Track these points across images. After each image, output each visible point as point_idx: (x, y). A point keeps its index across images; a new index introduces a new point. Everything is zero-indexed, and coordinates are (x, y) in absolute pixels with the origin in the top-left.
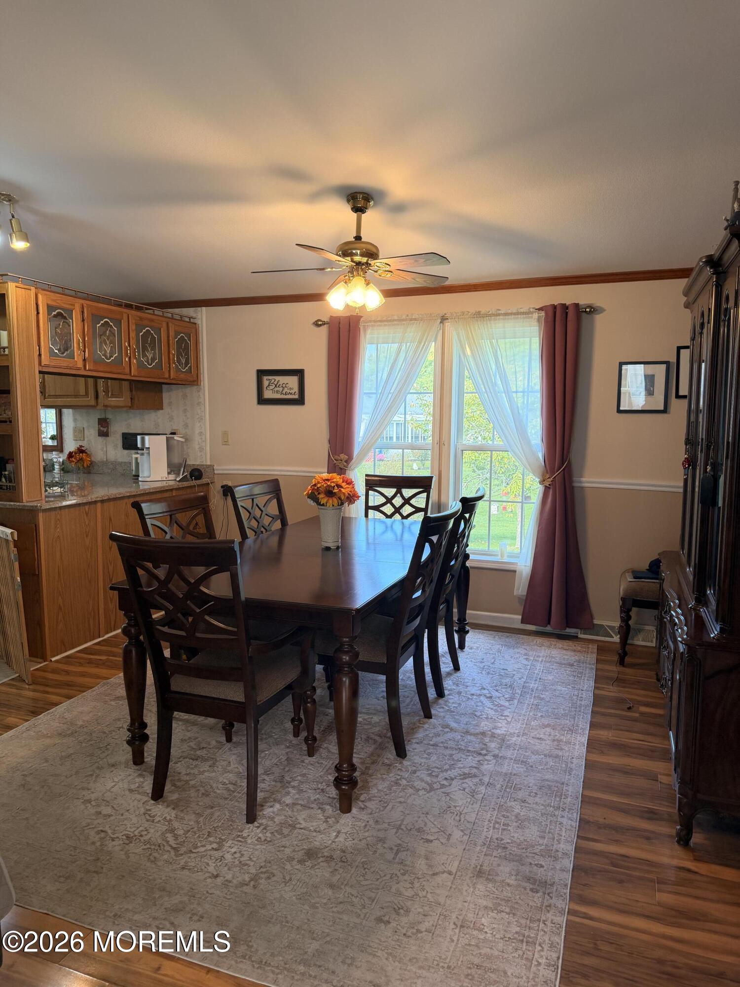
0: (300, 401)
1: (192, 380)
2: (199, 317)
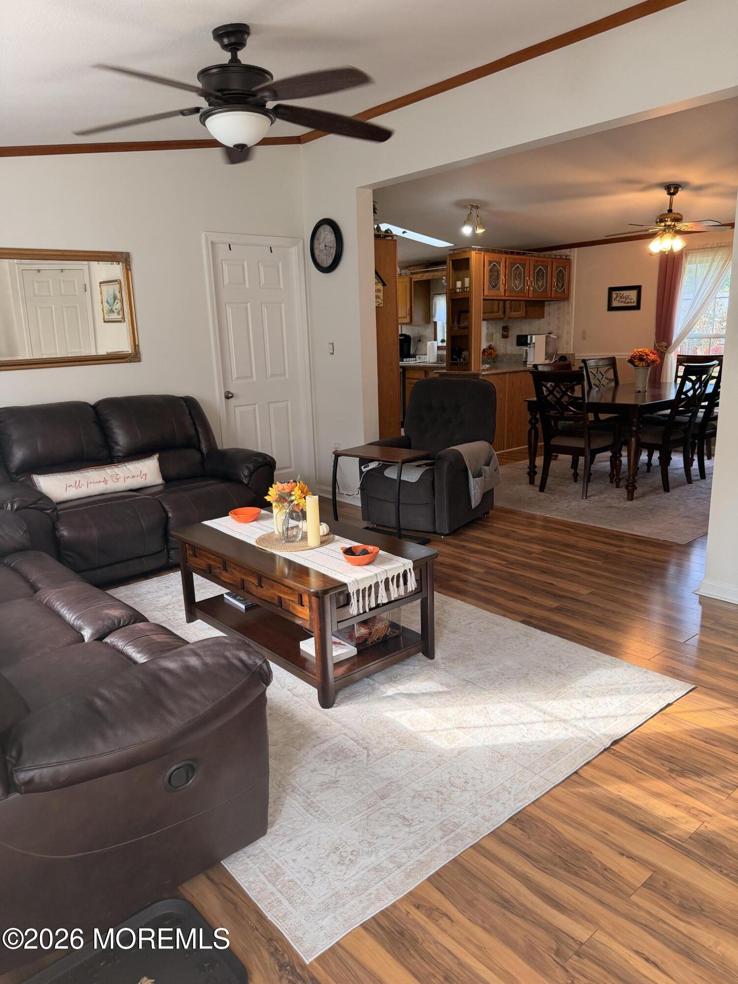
0: (637, 307)
1: (564, 297)
2: (573, 255)
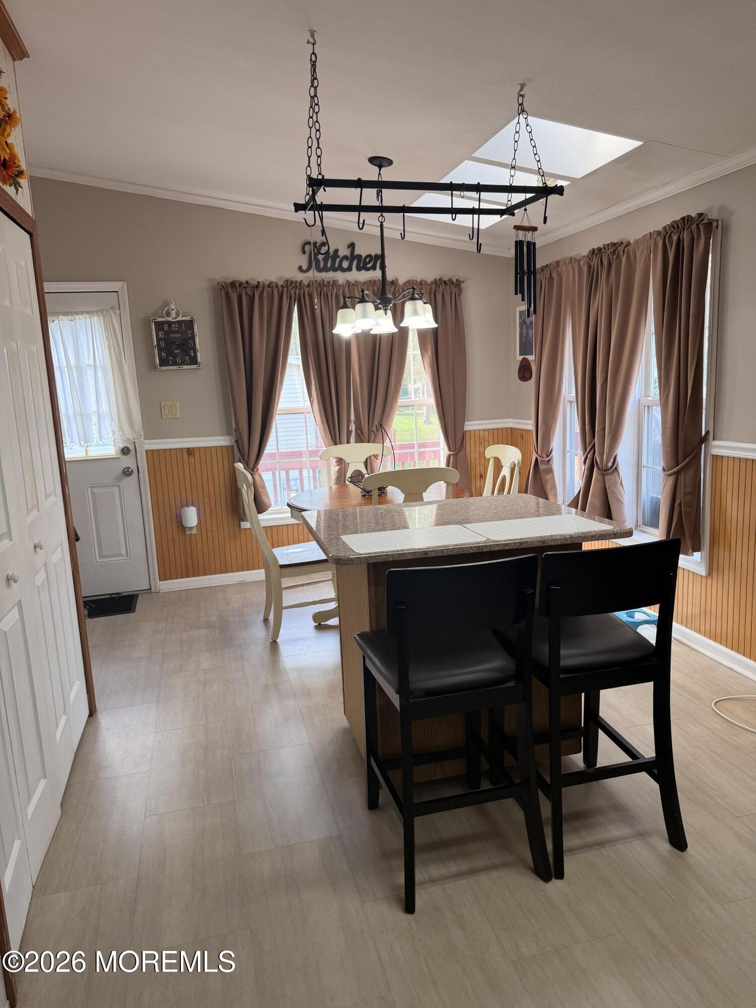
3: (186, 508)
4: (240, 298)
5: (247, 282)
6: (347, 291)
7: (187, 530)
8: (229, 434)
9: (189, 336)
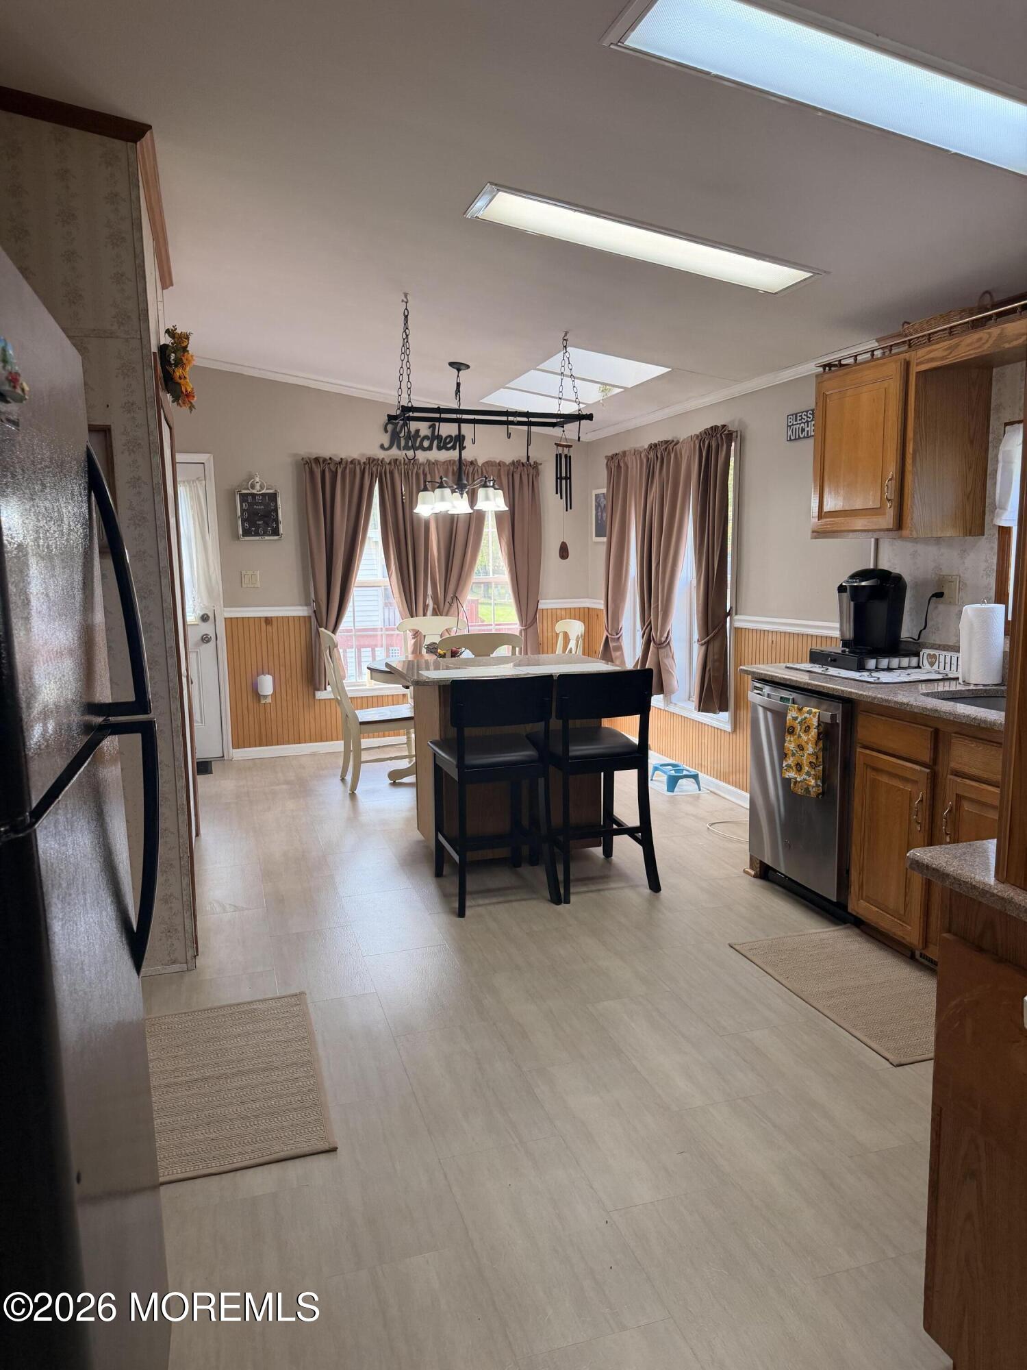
3: (263, 676)
4: (323, 473)
5: (330, 458)
6: (427, 469)
7: (261, 698)
8: (307, 604)
9: (272, 508)
